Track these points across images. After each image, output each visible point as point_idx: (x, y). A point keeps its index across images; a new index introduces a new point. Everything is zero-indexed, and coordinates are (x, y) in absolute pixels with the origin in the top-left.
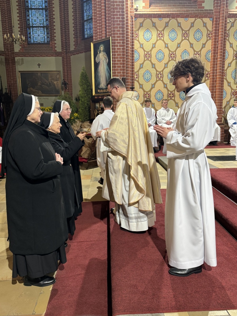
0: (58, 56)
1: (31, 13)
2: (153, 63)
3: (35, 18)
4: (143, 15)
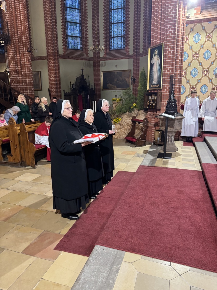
0: (130, 58)
1: (113, 27)
2: (200, 61)
3: (115, 30)
4: (194, 21)
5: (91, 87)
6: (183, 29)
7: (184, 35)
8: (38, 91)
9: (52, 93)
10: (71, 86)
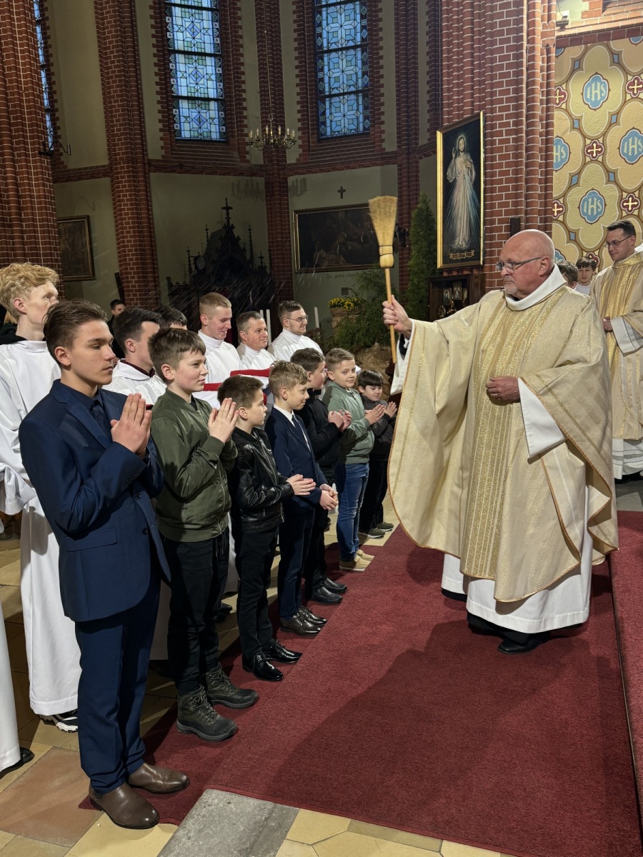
0: (387, 163)
1: (329, 62)
2: (611, 167)
3: (336, 73)
4: (583, 36)
5: (257, 263)
6: (547, 63)
7: (552, 84)
8: (83, 282)
9: (128, 287)
10: (189, 261)
